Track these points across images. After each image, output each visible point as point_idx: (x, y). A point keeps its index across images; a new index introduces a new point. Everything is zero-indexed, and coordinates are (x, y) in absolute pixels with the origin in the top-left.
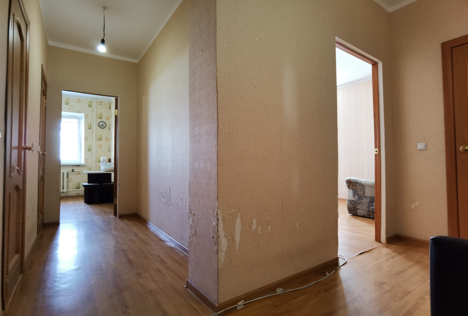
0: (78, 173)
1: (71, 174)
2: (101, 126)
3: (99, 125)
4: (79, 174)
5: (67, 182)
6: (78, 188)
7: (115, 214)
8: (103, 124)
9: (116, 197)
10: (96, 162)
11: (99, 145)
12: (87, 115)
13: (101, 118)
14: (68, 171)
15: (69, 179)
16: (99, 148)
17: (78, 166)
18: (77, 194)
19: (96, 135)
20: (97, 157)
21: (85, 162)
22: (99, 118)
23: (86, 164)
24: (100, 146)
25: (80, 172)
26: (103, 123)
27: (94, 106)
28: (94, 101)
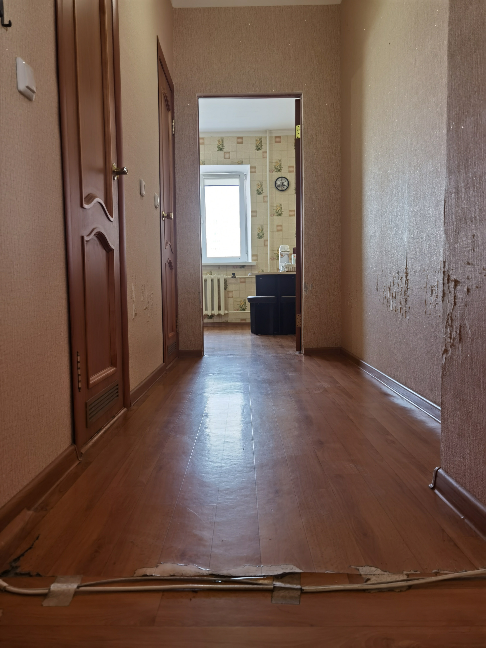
0: (242, 280)
1: (231, 281)
2: (279, 186)
3: (277, 185)
4: (244, 282)
5: (225, 298)
6: (244, 310)
7: (299, 348)
8: (283, 183)
9: (300, 312)
10: (272, 259)
11: (278, 226)
12: (255, 168)
13: (279, 171)
14: (225, 277)
15: (228, 292)
16: (278, 231)
17: (243, 267)
18: (242, 320)
19: (271, 206)
20: (274, 250)
21: (252, 260)
22: (275, 170)
23: (254, 263)
24: (279, 228)
25: (245, 278)
26: (284, 180)
27: (266, 147)
28: (266, 137)
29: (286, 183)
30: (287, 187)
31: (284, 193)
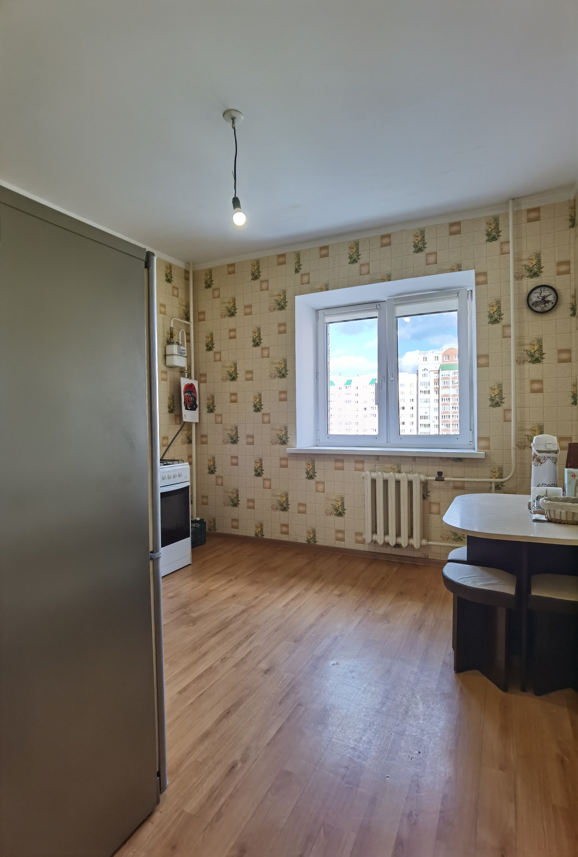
0: (458, 484)
1: (434, 486)
2: (536, 303)
3: (531, 303)
4: (462, 488)
10: (521, 446)
12: (483, 273)
13: (535, 275)
14: (423, 478)
15: (430, 503)
16: (533, 391)
17: (459, 459)
19: (519, 344)
20: (524, 430)
21: (479, 449)
22: (528, 274)
23: (483, 455)
24: (536, 386)
25: (463, 482)
26: (546, 292)
27: (508, 232)
28: (508, 214)
29: (551, 298)
30: (553, 305)
31: (546, 317)
